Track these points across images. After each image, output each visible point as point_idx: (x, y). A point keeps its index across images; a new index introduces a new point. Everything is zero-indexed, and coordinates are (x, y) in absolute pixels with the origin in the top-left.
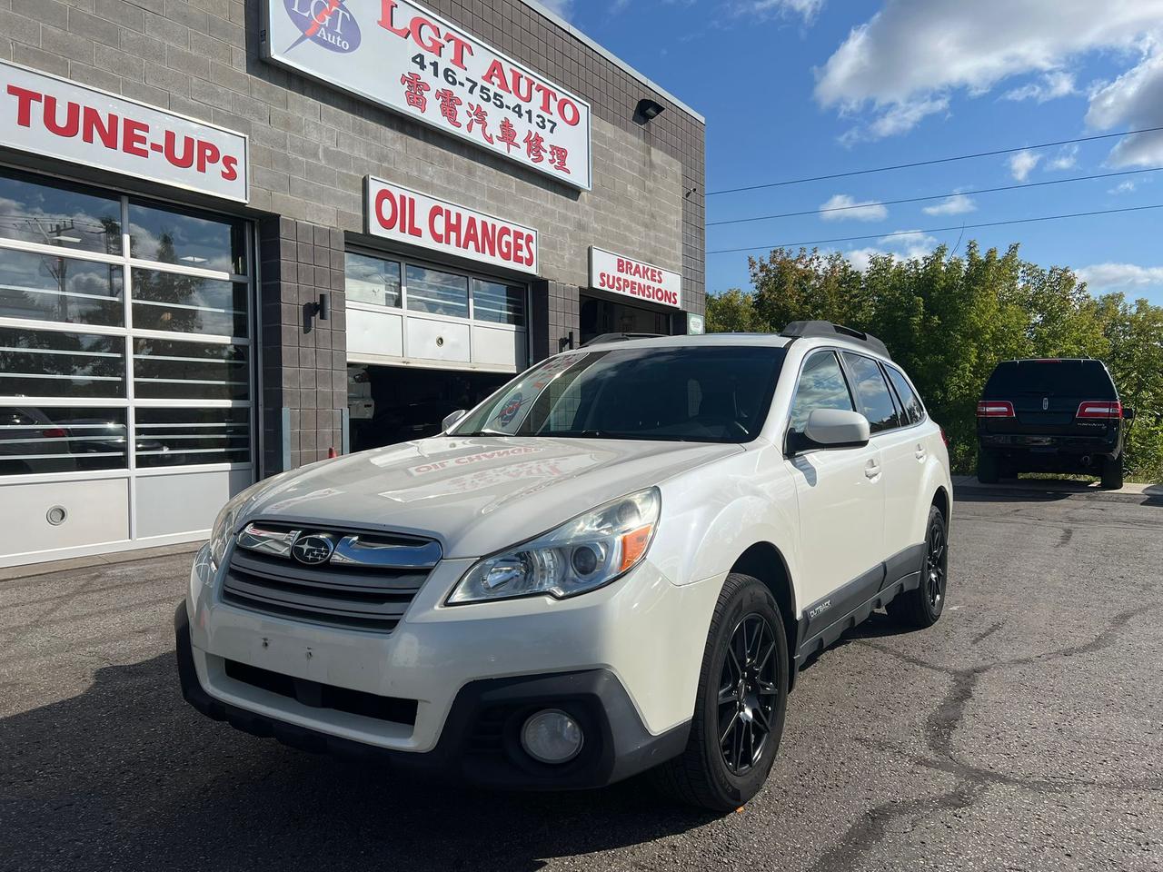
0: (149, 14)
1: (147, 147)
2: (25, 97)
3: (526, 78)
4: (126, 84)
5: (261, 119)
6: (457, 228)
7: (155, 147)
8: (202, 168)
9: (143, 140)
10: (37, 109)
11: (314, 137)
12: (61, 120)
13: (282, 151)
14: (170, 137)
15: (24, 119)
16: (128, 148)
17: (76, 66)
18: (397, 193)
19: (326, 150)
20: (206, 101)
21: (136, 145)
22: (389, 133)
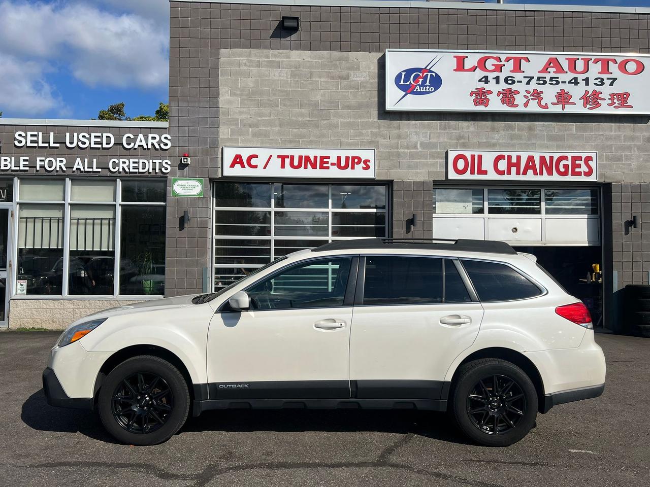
0: (332, 111)
1: (329, 165)
2: (283, 158)
3: (582, 59)
4: (322, 142)
5: (385, 139)
6: (518, 165)
7: (333, 164)
8: (353, 168)
9: (327, 163)
10: (287, 161)
11: (414, 139)
12: (296, 163)
13: (396, 150)
14: (339, 158)
15: (283, 166)
16: (322, 167)
17: (303, 141)
18: (468, 155)
19: (422, 144)
20: (357, 139)
21: (325, 165)
22: (464, 124)
